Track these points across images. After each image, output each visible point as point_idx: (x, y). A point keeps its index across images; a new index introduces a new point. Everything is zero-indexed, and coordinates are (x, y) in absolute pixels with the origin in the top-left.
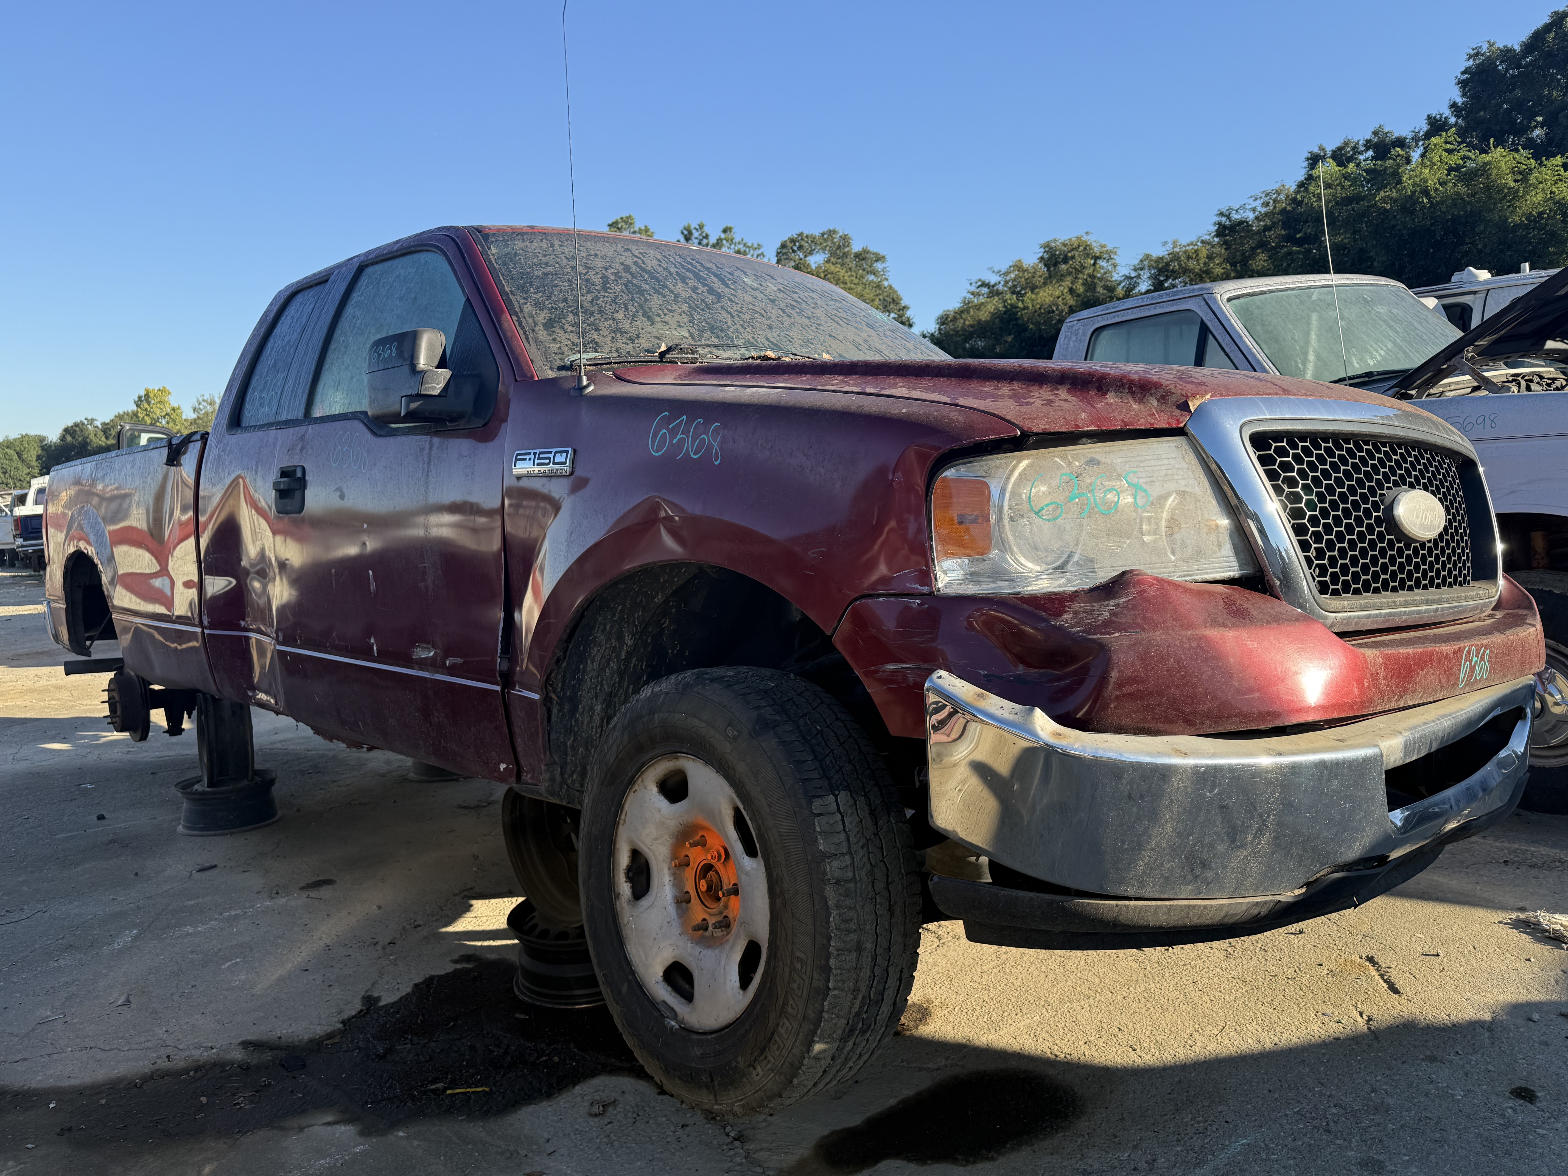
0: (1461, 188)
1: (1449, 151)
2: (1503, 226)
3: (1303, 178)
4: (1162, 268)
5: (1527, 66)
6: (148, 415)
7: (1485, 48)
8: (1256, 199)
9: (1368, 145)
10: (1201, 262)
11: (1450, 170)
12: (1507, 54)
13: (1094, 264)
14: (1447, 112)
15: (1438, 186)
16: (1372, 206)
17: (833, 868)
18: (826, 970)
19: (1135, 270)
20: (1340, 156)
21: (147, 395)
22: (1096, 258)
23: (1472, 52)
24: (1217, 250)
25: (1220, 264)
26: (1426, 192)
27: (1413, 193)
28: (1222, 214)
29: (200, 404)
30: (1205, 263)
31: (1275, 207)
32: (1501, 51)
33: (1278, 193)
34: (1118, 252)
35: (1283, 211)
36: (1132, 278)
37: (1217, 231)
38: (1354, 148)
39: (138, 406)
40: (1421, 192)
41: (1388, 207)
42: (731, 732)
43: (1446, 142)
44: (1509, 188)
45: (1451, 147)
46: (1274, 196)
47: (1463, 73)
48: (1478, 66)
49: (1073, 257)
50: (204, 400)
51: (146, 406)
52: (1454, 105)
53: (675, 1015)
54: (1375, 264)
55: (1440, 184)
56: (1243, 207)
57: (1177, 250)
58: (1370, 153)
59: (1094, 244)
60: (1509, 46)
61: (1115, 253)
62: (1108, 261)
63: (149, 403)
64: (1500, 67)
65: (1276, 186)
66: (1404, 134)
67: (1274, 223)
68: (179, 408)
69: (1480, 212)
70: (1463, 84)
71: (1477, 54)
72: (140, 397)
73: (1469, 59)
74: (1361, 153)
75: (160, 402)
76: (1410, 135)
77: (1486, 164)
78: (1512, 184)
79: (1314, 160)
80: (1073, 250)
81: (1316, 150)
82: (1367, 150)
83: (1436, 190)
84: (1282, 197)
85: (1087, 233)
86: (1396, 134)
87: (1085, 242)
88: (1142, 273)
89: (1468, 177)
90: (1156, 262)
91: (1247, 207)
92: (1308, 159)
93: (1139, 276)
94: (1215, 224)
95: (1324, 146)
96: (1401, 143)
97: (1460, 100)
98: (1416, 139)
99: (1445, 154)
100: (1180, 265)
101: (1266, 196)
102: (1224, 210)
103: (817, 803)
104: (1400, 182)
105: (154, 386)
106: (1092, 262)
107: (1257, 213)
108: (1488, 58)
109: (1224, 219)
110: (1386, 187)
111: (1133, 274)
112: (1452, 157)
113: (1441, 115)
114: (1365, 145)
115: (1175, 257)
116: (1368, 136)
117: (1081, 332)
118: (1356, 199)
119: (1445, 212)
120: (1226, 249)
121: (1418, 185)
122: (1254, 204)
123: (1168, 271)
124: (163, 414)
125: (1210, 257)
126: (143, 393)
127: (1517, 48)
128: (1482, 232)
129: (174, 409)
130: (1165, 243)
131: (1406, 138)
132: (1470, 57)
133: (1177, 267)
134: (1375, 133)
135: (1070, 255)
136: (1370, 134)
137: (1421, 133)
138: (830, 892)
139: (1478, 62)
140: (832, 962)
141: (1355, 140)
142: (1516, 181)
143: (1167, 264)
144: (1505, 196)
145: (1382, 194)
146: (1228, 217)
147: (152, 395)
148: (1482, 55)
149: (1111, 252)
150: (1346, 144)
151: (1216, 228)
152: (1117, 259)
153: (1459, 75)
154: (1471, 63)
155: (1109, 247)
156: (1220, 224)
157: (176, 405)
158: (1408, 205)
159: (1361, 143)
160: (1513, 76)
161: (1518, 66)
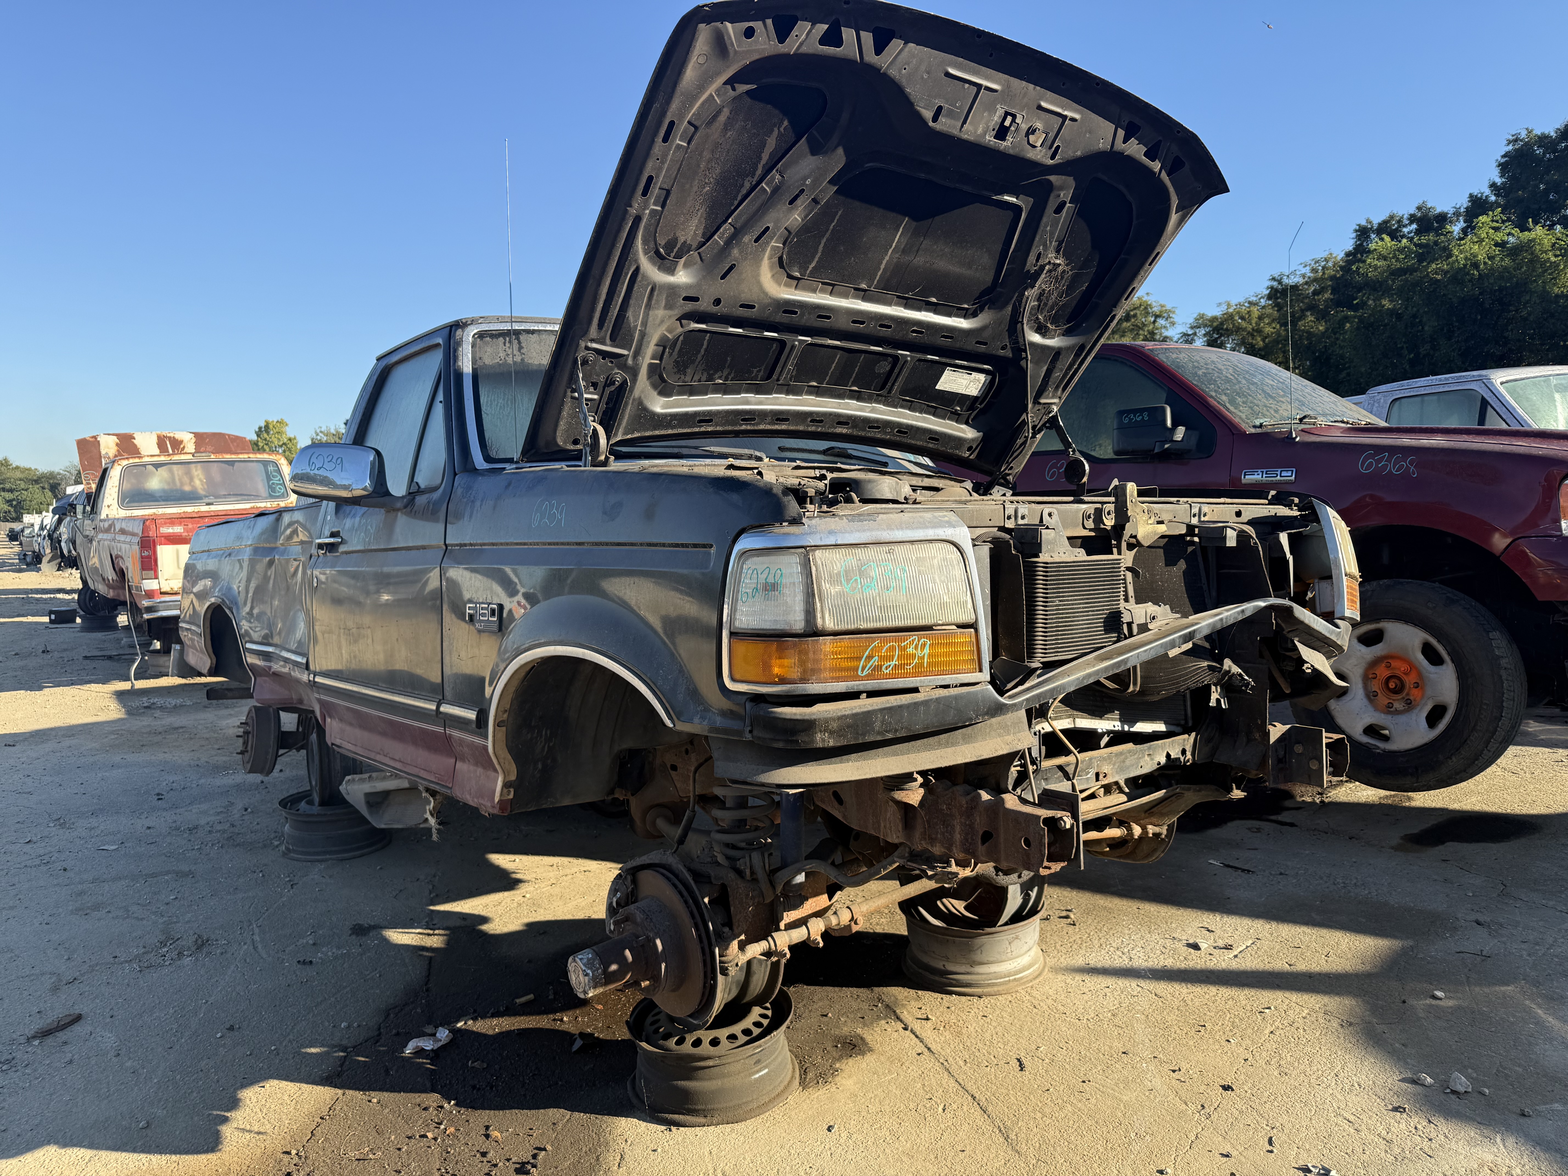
0: (1507, 261)
1: (1496, 229)
2: (1545, 296)
3: (1351, 248)
4: (1217, 327)
5: (1562, 151)
6: (267, 444)
7: (1523, 135)
8: (1306, 266)
9: (1412, 219)
10: (1254, 322)
11: (1497, 245)
12: (1543, 140)
13: (1154, 322)
14: (1487, 191)
15: (1487, 260)
16: (1424, 277)
17: (1504, 662)
18: (1501, 708)
19: (1192, 328)
20: (1389, 228)
21: (267, 427)
22: (1157, 316)
23: (1511, 138)
24: (1269, 311)
25: (1269, 324)
26: (1476, 265)
27: (1465, 266)
28: (1274, 279)
29: (317, 435)
30: (1256, 323)
31: (1324, 273)
32: (1539, 137)
33: (1327, 260)
34: (1177, 311)
35: (1332, 278)
36: (1189, 335)
37: (1269, 294)
38: (1399, 222)
39: (258, 436)
40: (1471, 265)
41: (1439, 277)
42: (1430, 605)
43: (1493, 221)
44: (1551, 263)
45: (1497, 225)
46: (1323, 264)
47: (1503, 156)
48: (1516, 150)
49: (1135, 316)
50: (321, 432)
51: (265, 435)
52: (1493, 186)
53: (1378, 748)
54: (1426, 328)
55: (1489, 258)
56: (1294, 273)
57: (1231, 310)
58: (1414, 226)
59: (1154, 304)
60: (1546, 132)
61: (1174, 312)
62: (1167, 319)
63: (268, 433)
64: (1538, 152)
65: (1325, 255)
66: (1446, 210)
67: (1323, 288)
68: (295, 438)
69: (1525, 284)
70: (1504, 167)
71: (1516, 140)
72: (260, 428)
73: (1508, 144)
74: (1405, 226)
75: (278, 433)
76: (1452, 211)
77: (1530, 241)
78: (1553, 259)
79: (1363, 233)
80: (1135, 309)
81: (1363, 223)
82: (1411, 223)
83: (1485, 263)
84: (1330, 264)
85: (1147, 294)
86: (1439, 210)
87: (1146, 301)
88: (1197, 331)
89: (1515, 252)
90: (1210, 321)
91: (1298, 273)
92: (1356, 231)
93: (1195, 334)
94: (1268, 288)
95: (1372, 219)
96: (1442, 218)
97: (1499, 181)
98: (1457, 214)
99: (1491, 231)
100: (1234, 325)
101: (1316, 263)
102: (1276, 276)
103: (1490, 634)
104: (1450, 255)
105: (273, 418)
106: (1153, 319)
107: (1306, 279)
108: (1526, 144)
109: (1275, 284)
110: (1437, 260)
111: (1190, 332)
112: (1498, 234)
113: (1482, 194)
114: (1409, 219)
115: (1229, 317)
116: (1412, 210)
117: (1382, 401)
118: (1410, 270)
119: (1492, 284)
120: (1278, 311)
121: (1470, 259)
122: (1303, 271)
123: (1222, 329)
124: (281, 443)
125: (1260, 318)
126: (263, 424)
127: (1553, 134)
128: (1527, 302)
129: (290, 440)
130: (1219, 304)
131: (1447, 213)
132: (1509, 142)
133: (1231, 326)
134: (1419, 208)
135: (1132, 313)
136: (1414, 209)
137: (1462, 210)
138: (1503, 673)
139: (1517, 147)
140: (1505, 704)
141: (1400, 214)
142: (1556, 256)
143: (1222, 324)
144: (1547, 270)
145: (1434, 266)
146: (1280, 282)
147: (271, 426)
148: (1521, 141)
149: (1170, 311)
150: (1392, 217)
151: (1268, 292)
152: (1176, 318)
153: (1499, 159)
154: (1510, 147)
155: (1168, 307)
156: (1272, 288)
157: (292, 436)
158: (1458, 276)
159: (1405, 217)
160: (1549, 160)
161: (1555, 151)
